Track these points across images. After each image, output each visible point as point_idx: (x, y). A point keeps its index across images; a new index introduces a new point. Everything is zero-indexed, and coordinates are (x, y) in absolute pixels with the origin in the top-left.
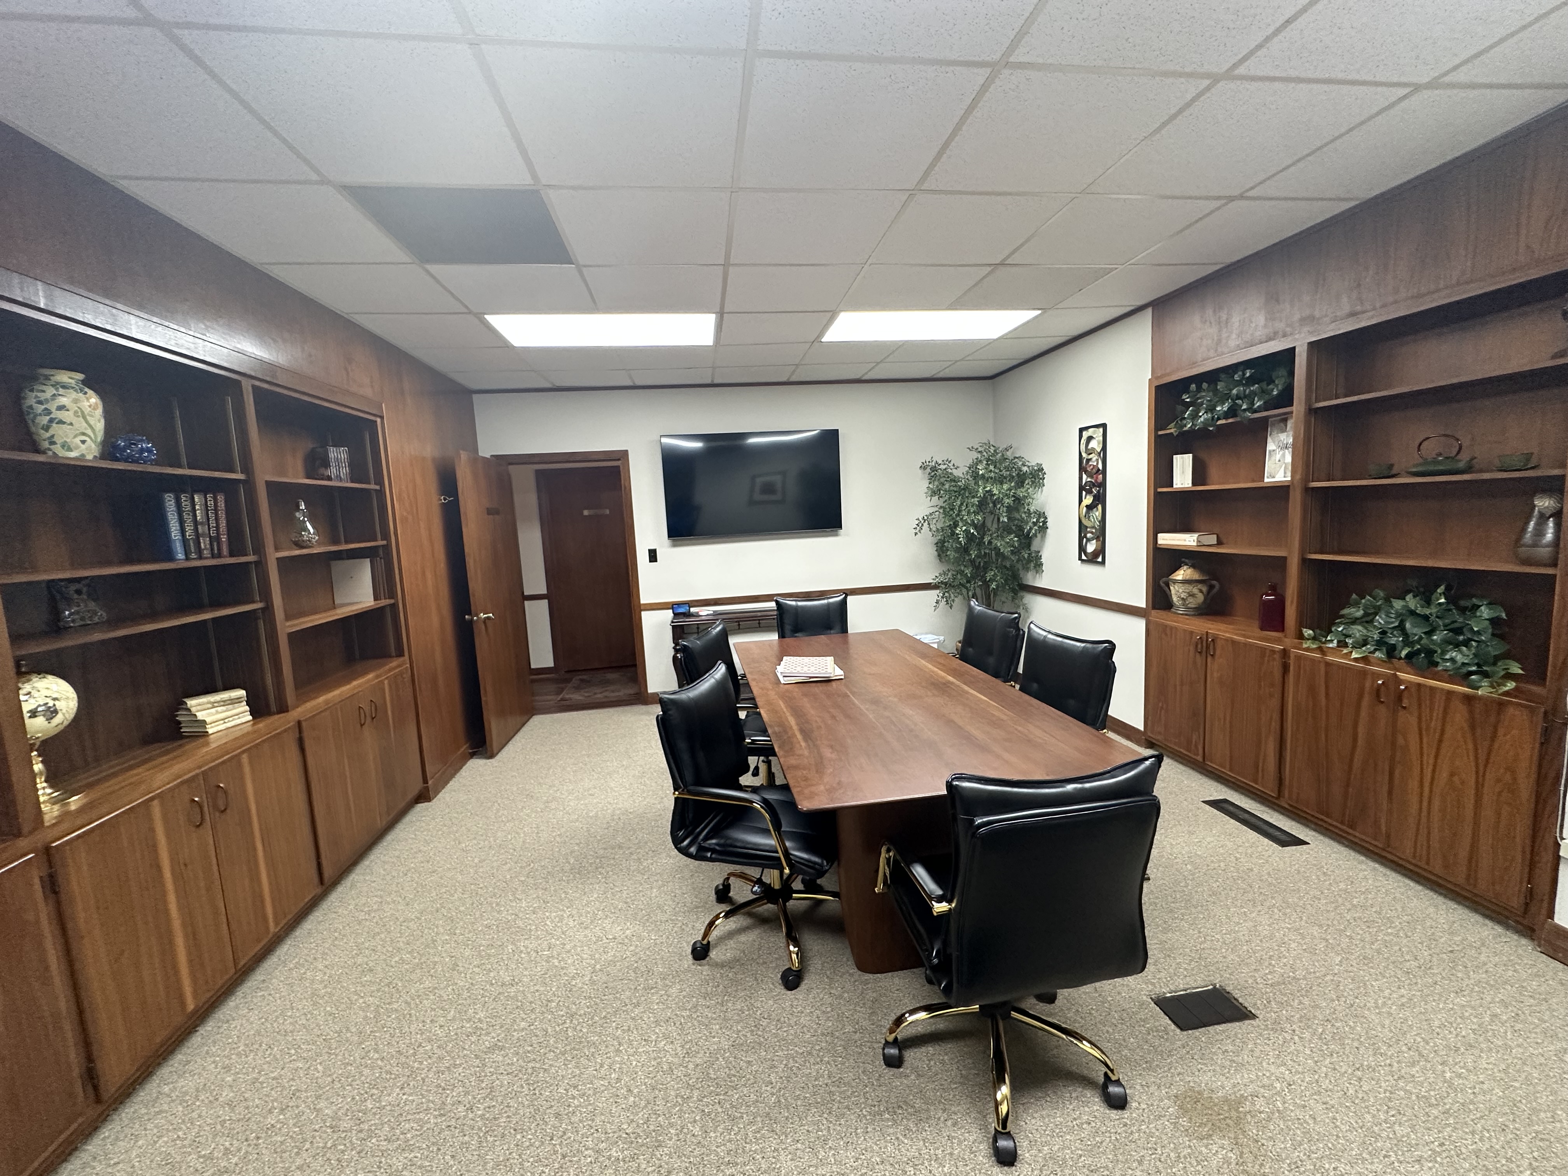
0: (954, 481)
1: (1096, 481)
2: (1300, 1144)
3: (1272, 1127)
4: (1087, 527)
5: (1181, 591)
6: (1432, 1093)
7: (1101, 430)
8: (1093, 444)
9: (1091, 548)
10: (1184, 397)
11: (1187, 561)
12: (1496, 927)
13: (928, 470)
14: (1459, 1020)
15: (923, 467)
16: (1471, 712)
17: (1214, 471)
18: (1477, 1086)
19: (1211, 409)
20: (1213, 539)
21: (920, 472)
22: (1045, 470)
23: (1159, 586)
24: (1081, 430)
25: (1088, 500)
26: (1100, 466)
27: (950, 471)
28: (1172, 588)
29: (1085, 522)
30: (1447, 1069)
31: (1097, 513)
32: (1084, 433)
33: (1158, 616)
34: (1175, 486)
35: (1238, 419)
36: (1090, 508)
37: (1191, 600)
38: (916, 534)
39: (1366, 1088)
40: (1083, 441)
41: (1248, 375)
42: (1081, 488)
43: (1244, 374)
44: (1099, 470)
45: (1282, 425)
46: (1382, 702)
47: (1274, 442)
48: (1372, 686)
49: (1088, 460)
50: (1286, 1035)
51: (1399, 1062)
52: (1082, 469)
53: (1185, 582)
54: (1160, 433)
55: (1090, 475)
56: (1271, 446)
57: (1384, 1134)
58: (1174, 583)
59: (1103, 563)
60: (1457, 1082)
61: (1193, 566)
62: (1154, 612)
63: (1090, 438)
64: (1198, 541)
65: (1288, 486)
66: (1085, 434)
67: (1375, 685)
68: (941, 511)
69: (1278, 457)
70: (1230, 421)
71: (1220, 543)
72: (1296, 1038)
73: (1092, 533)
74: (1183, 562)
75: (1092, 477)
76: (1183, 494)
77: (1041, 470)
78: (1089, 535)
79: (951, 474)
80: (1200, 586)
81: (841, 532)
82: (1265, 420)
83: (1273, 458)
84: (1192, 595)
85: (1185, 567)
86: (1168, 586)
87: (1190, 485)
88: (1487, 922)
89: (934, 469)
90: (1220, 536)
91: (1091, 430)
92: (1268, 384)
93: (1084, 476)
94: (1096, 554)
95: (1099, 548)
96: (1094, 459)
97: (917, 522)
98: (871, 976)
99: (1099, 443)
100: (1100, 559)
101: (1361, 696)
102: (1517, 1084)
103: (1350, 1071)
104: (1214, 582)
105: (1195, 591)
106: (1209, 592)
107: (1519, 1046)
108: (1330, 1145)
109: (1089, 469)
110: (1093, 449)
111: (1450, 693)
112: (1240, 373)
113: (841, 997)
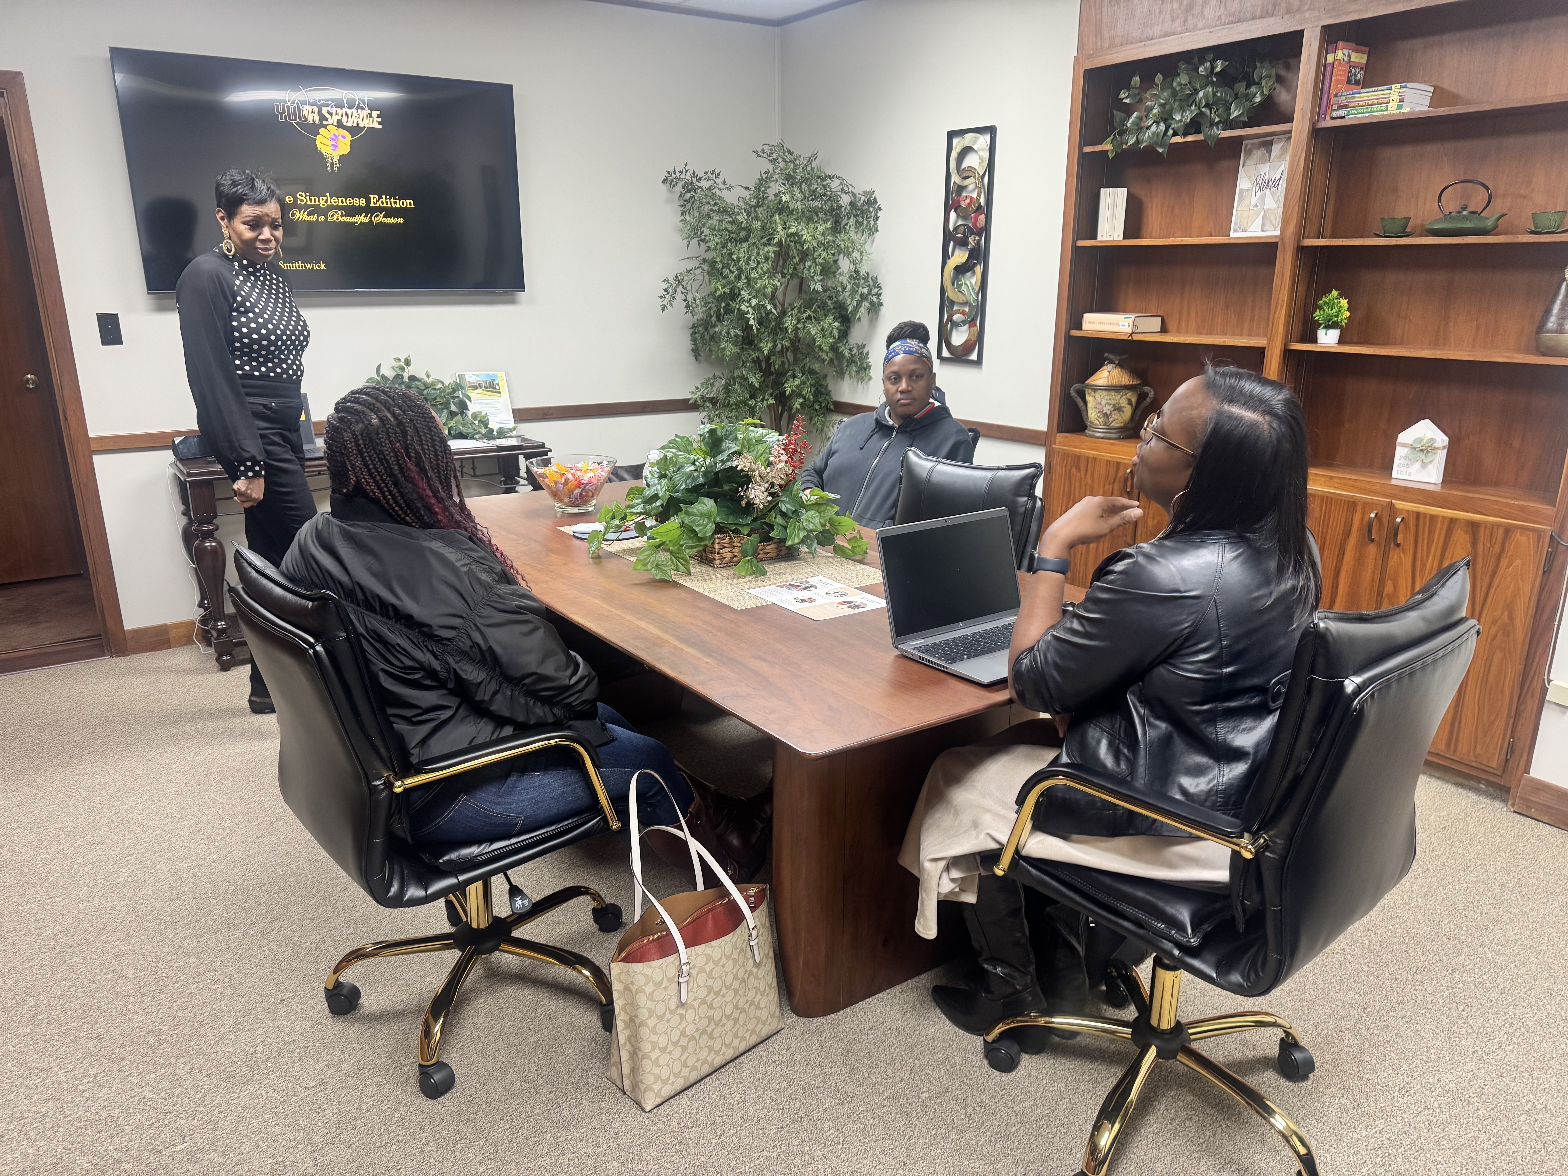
0: (725, 211)
1: (975, 224)
2: (1400, 1067)
3: (1368, 1059)
4: (952, 303)
5: (1104, 402)
6: (1484, 977)
7: (988, 137)
8: (971, 161)
9: (959, 338)
10: (1122, 95)
11: (1112, 357)
12: (1470, 794)
13: (679, 188)
14: (1477, 897)
15: (669, 181)
16: (1474, 543)
17: (1154, 217)
18: (1516, 959)
19: (1166, 118)
20: (1155, 324)
21: (664, 188)
22: (880, 202)
23: (1069, 394)
24: (951, 135)
25: (959, 257)
26: (982, 201)
27: (719, 193)
28: (1089, 398)
29: (951, 293)
30: (1486, 949)
31: (972, 280)
32: (955, 141)
33: (1067, 443)
34: (1099, 238)
35: (1200, 137)
36: (961, 270)
37: (1116, 416)
38: (664, 308)
39: (1430, 989)
40: (954, 155)
41: (1218, 69)
42: (948, 237)
43: (1213, 67)
44: (980, 206)
45: (1263, 150)
46: (1373, 540)
47: (1249, 178)
48: (1362, 519)
49: (961, 189)
50: (1338, 956)
51: (1446, 955)
52: (951, 204)
53: (1110, 388)
54: (1087, 149)
55: (963, 214)
56: (1243, 182)
57: (1463, 1031)
58: (1095, 390)
59: (979, 362)
60: (1499, 959)
61: (1120, 365)
62: (1060, 437)
63: (967, 150)
64: (1134, 326)
65: (1276, 244)
66: (958, 144)
67: (1366, 518)
68: (706, 267)
69: (1254, 200)
70: (1190, 138)
71: (1164, 329)
72: (1349, 957)
73: (963, 313)
74: (1107, 359)
75: (965, 218)
76: (1111, 252)
77: (871, 202)
78: (957, 317)
79: (720, 198)
80: (1130, 394)
81: (521, 295)
82: (1239, 140)
83: (1246, 202)
84: (1118, 409)
85: (1110, 366)
86: (1082, 395)
87: (1121, 238)
88: (1460, 790)
89: (689, 187)
90: (1165, 318)
91: (969, 136)
92: (1248, 87)
93: (953, 215)
94: (968, 347)
95: (974, 338)
96: (971, 187)
97: (665, 286)
98: (821, 1020)
99: (981, 159)
100: (974, 356)
101: (1347, 534)
102: (1545, 948)
103: (1410, 977)
104: (1147, 389)
105: (1123, 402)
106: (1138, 403)
107: (1532, 910)
108: (1425, 1058)
109: (963, 204)
110: (971, 169)
111: (1453, 521)
112: (1208, 64)
113: (792, 1062)
